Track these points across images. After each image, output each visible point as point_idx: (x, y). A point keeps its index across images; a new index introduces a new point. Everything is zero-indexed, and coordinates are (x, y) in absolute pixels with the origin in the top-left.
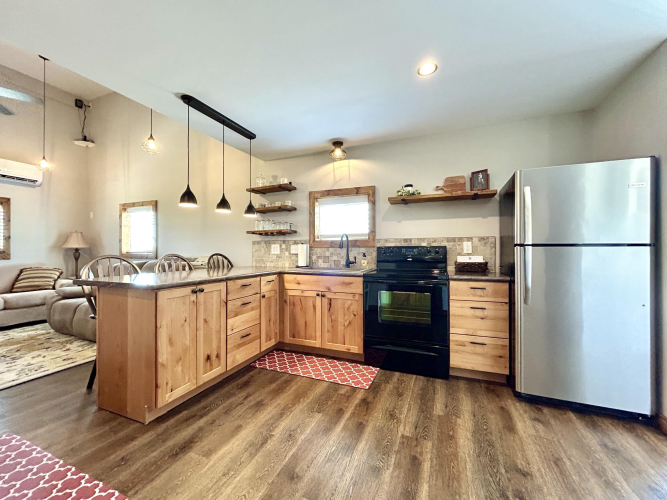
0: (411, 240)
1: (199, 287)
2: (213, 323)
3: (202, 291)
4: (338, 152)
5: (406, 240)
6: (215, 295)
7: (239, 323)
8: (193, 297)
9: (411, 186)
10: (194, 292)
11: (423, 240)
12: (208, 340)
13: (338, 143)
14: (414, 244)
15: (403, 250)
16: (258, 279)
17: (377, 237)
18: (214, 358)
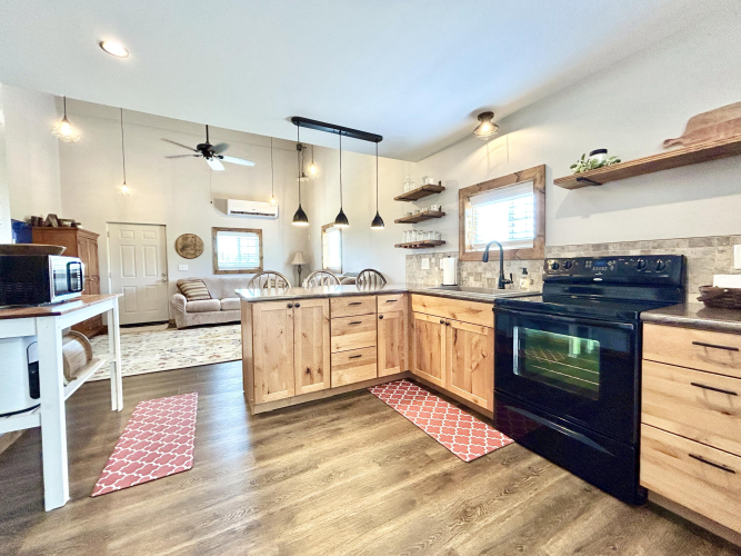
0: (606, 246)
1: (295, 302)
2: (314, 339)
3: (298, 306)
4: (486, 128)
5: (597, 247)
6: (315, 311)
7: (345, 342)
8: (290, 311)
9: (604, 151)
10: (290, 306)
11: (633, 244)
12: (307, 353)
13: (485, 115)
14: (611, 252)
15: (588, 265)
16: (374, 297)
17: (548, 244)
18: (315, 373)
